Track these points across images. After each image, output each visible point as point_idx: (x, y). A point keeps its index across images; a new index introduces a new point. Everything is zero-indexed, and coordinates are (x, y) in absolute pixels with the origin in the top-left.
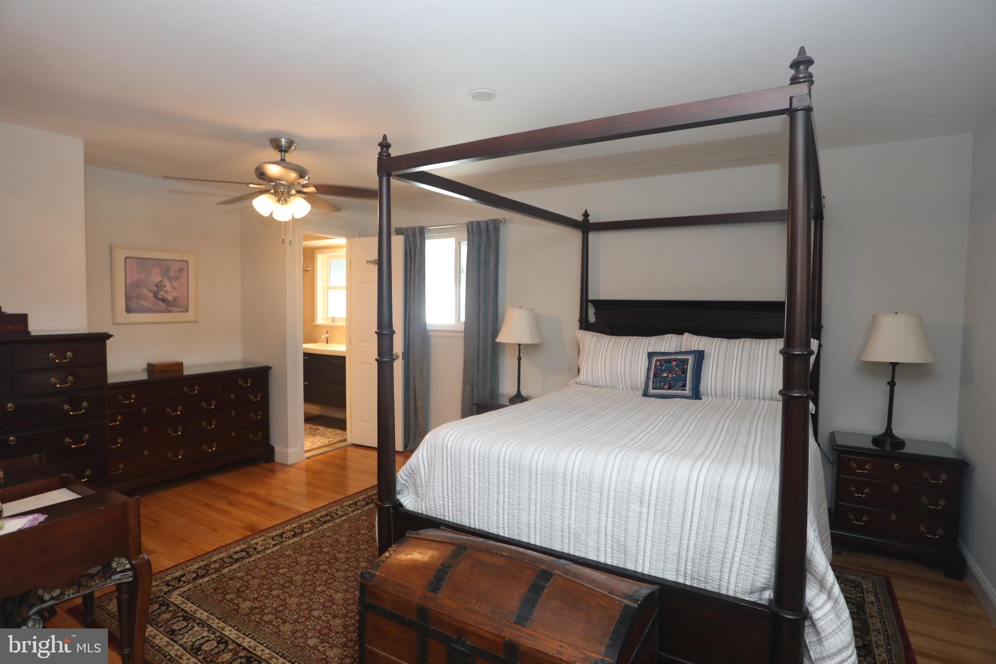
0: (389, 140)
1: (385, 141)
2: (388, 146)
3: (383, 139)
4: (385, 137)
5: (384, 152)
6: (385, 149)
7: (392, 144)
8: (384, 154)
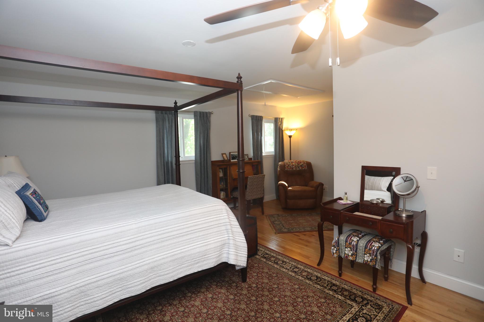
0: (241, 75)
1: (239, 76)
2: (241, 78)
3: (238, 75)
4: (239, 74)
5: (239, 80)
6: (239, 79)
7: (242, 77)
8: (239, 81)
